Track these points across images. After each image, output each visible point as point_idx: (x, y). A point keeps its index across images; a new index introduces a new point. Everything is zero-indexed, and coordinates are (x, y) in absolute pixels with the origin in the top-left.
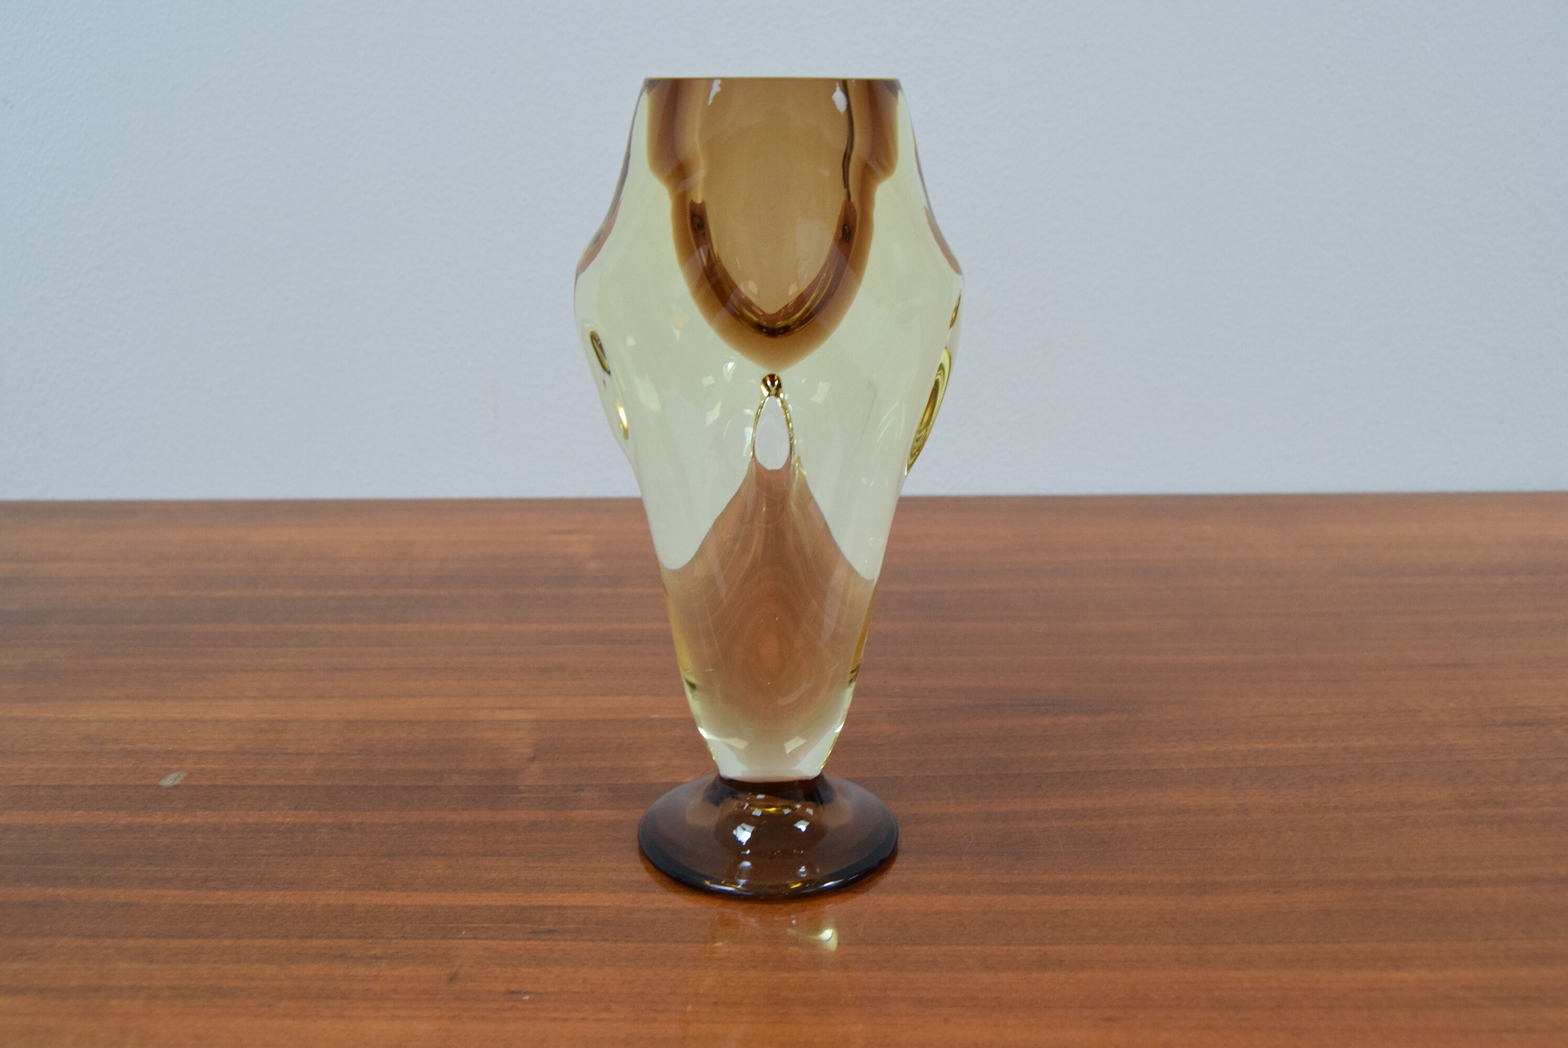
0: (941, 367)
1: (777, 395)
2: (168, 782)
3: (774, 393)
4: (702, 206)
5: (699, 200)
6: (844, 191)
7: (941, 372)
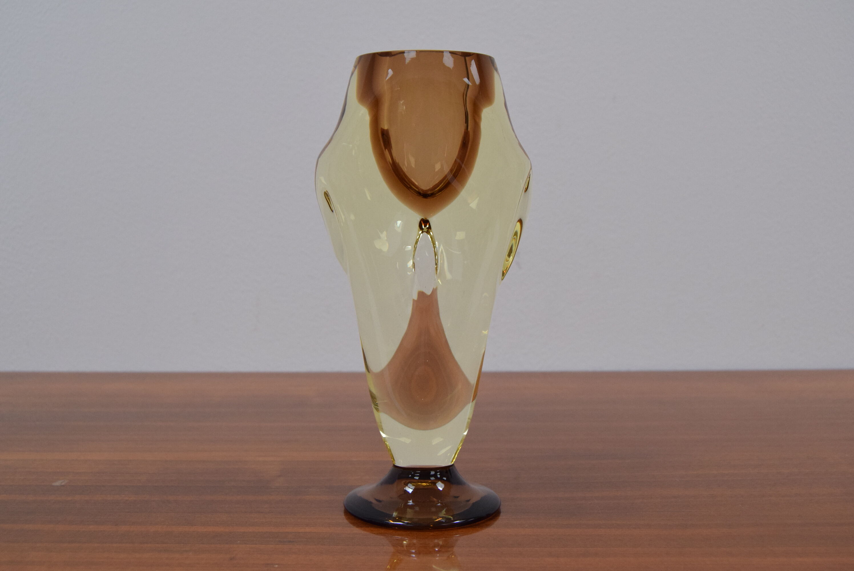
0: (516, 234)
1: (428, 232)
2: (58, 484)
3: (426, 231)
4: (387, 131)
5: (386, 127)
6: (465, 125)
7: (515, 237)
